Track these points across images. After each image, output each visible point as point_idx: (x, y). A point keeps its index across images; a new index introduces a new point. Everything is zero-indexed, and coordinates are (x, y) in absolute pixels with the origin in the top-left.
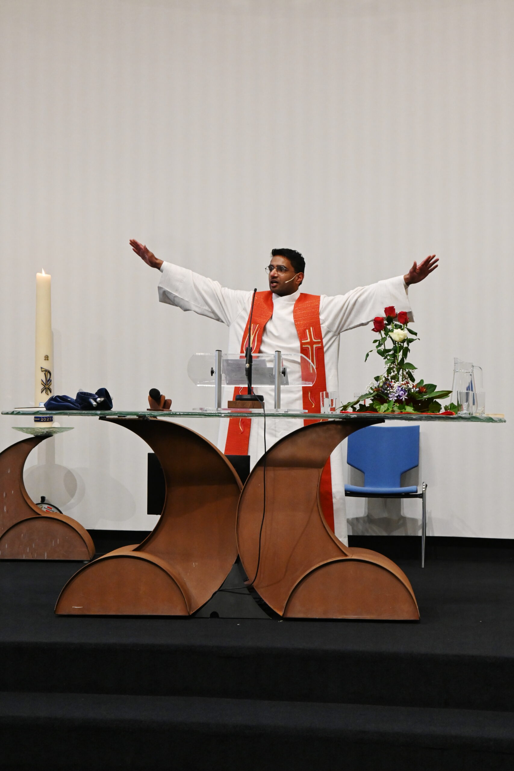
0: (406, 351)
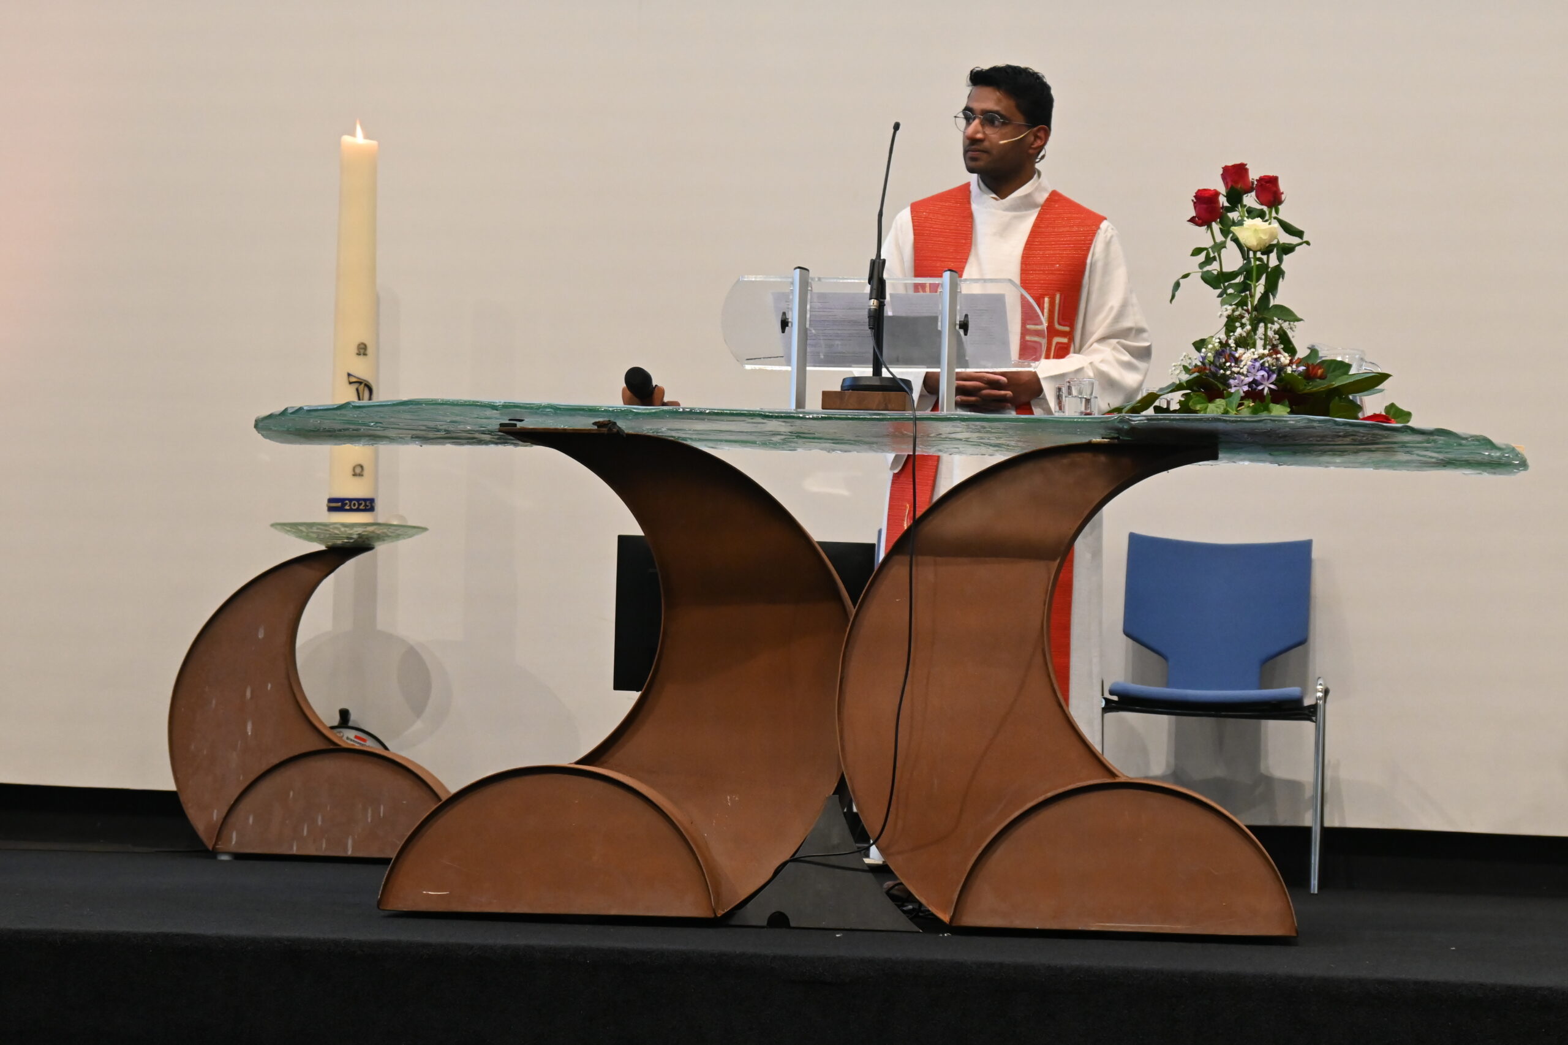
0: (1275, 276)
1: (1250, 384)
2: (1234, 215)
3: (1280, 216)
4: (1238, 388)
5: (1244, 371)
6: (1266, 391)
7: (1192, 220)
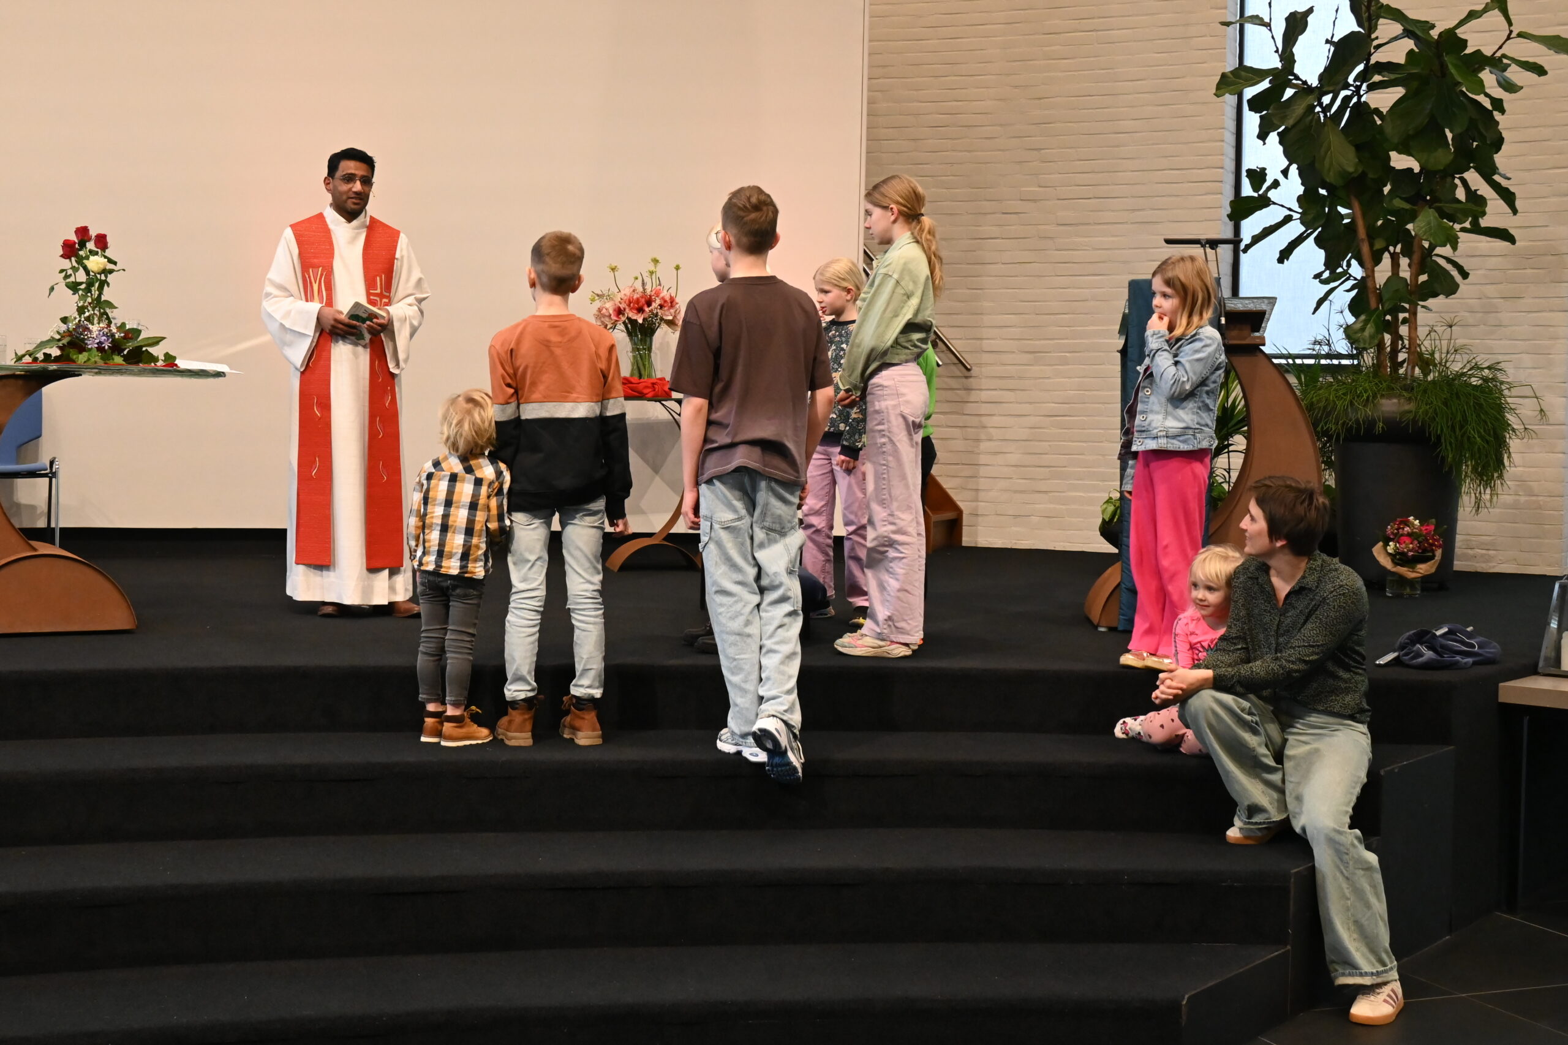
1: (97, 343)
2: (81, 253)
3: (106, 254)
4: (92, 345)
5: (95, 336)
6: (106, 347)
7: (62, 256)
